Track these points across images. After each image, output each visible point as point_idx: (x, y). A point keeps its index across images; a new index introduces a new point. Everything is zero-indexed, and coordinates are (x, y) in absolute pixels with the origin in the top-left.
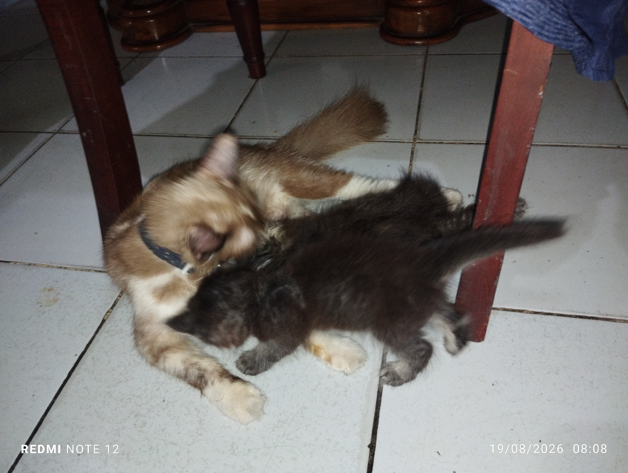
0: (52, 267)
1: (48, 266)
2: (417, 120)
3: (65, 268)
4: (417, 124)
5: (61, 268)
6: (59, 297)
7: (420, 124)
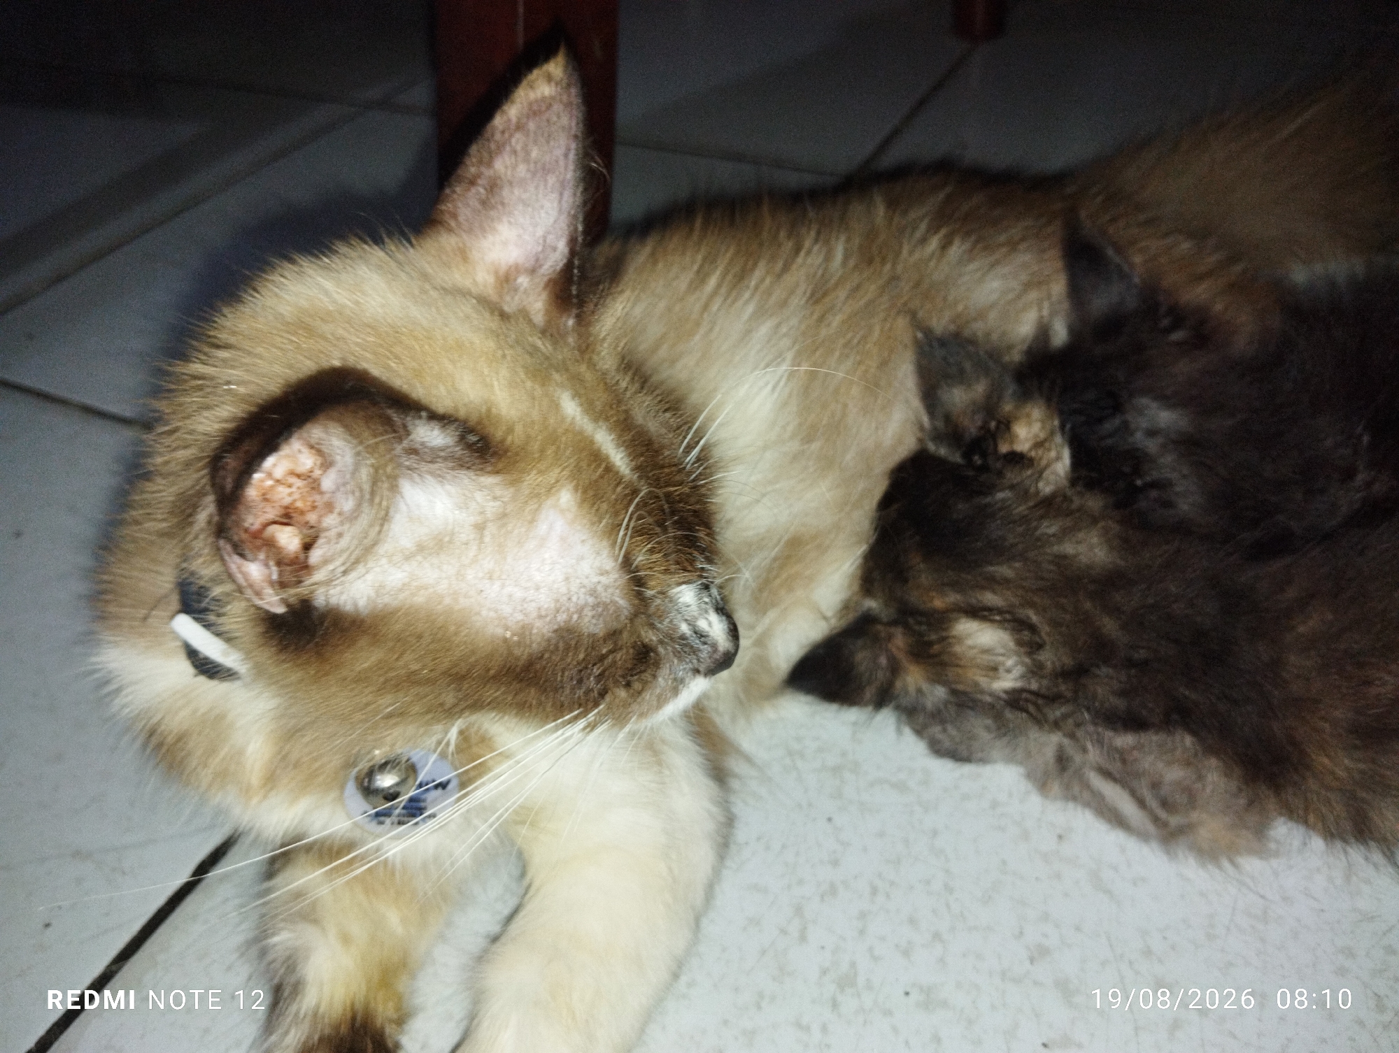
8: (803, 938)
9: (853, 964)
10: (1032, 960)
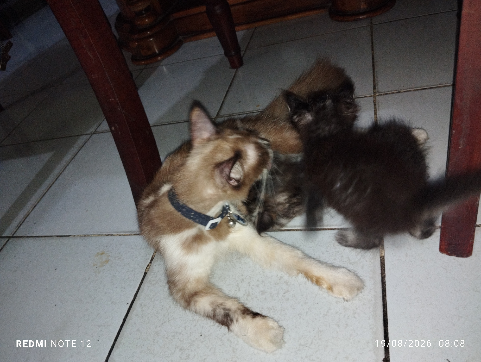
0: (102, 236)
1: (99, 235)
2: (374, 77)
3: (112, 235)
4: (374, 81)
5: (108, 235)
6: (109, 258)
7: (377, 80)
8: (239, 290)
9: (249, 292)
10: (280, 280)
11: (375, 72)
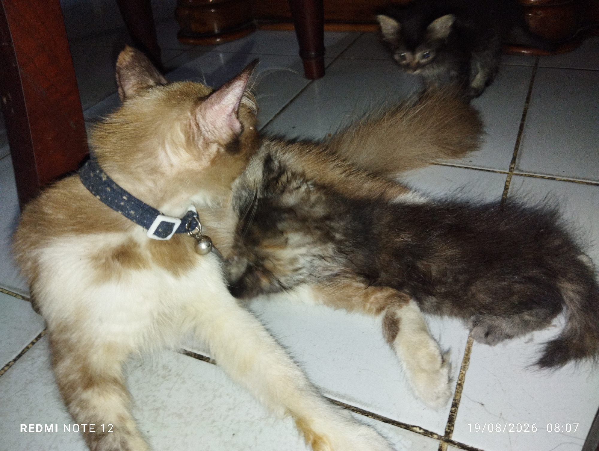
2: (518, 143)
4: (516, 149)
7: (521, 150)
11: (522, 137)
